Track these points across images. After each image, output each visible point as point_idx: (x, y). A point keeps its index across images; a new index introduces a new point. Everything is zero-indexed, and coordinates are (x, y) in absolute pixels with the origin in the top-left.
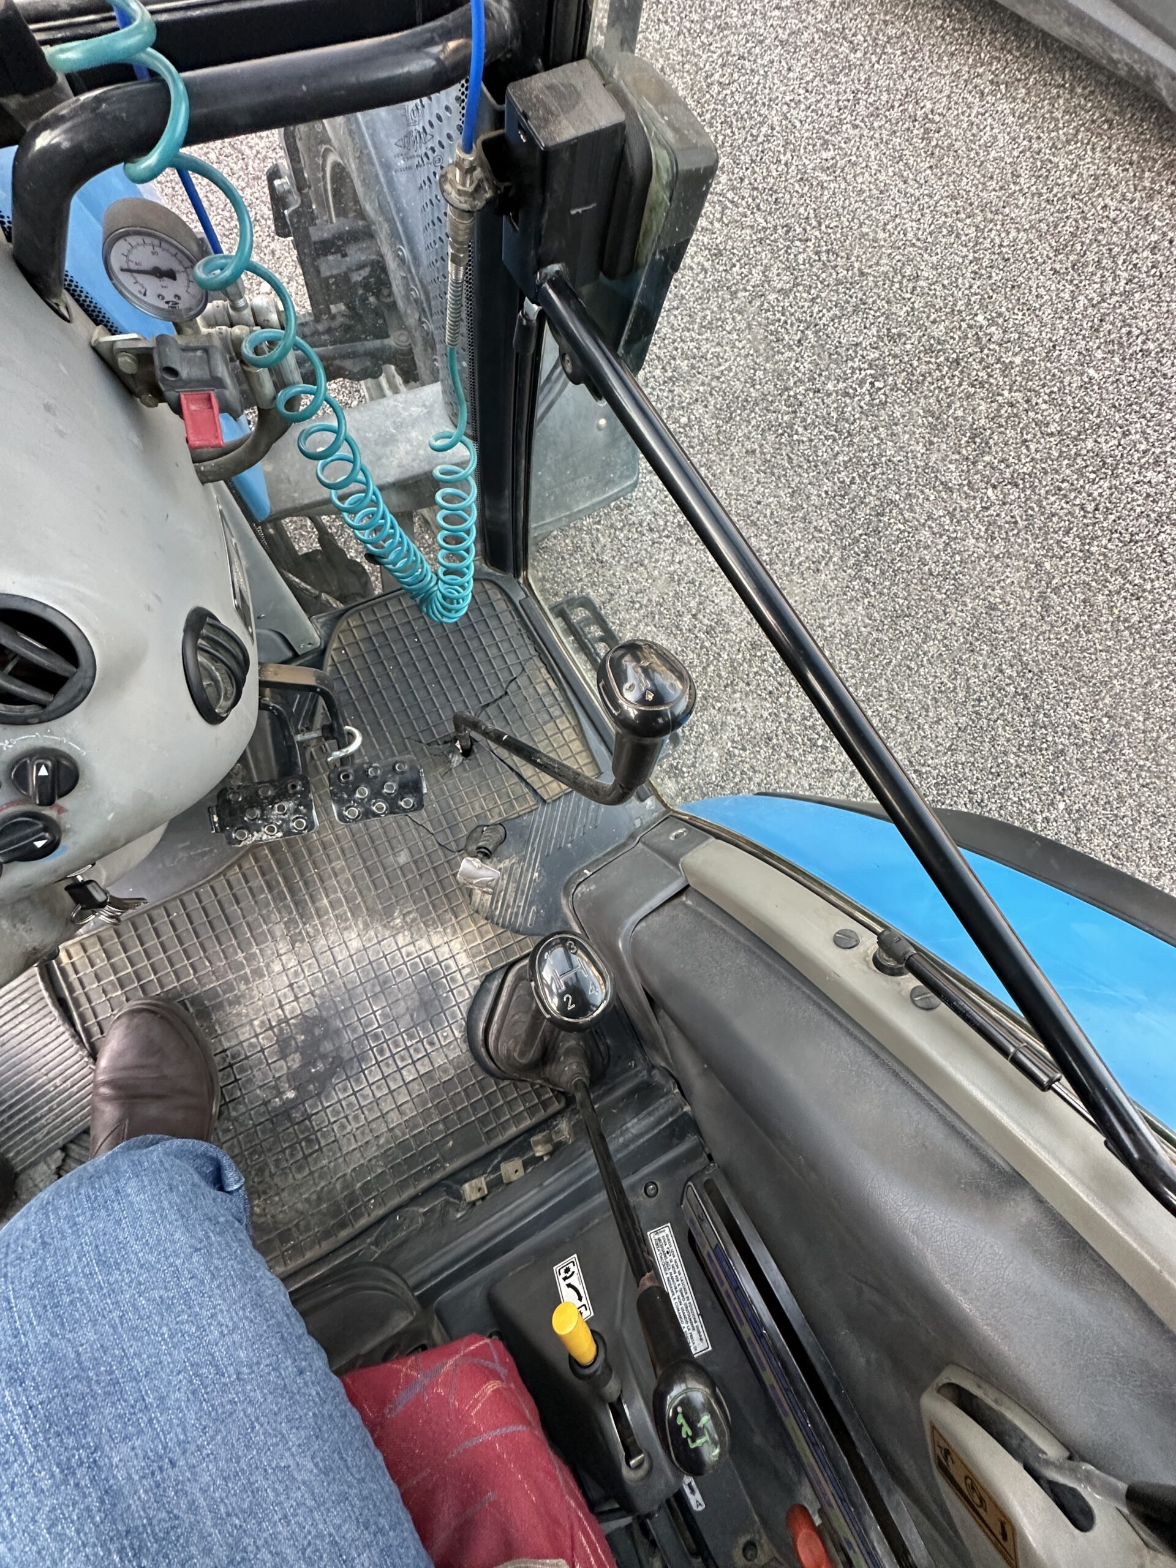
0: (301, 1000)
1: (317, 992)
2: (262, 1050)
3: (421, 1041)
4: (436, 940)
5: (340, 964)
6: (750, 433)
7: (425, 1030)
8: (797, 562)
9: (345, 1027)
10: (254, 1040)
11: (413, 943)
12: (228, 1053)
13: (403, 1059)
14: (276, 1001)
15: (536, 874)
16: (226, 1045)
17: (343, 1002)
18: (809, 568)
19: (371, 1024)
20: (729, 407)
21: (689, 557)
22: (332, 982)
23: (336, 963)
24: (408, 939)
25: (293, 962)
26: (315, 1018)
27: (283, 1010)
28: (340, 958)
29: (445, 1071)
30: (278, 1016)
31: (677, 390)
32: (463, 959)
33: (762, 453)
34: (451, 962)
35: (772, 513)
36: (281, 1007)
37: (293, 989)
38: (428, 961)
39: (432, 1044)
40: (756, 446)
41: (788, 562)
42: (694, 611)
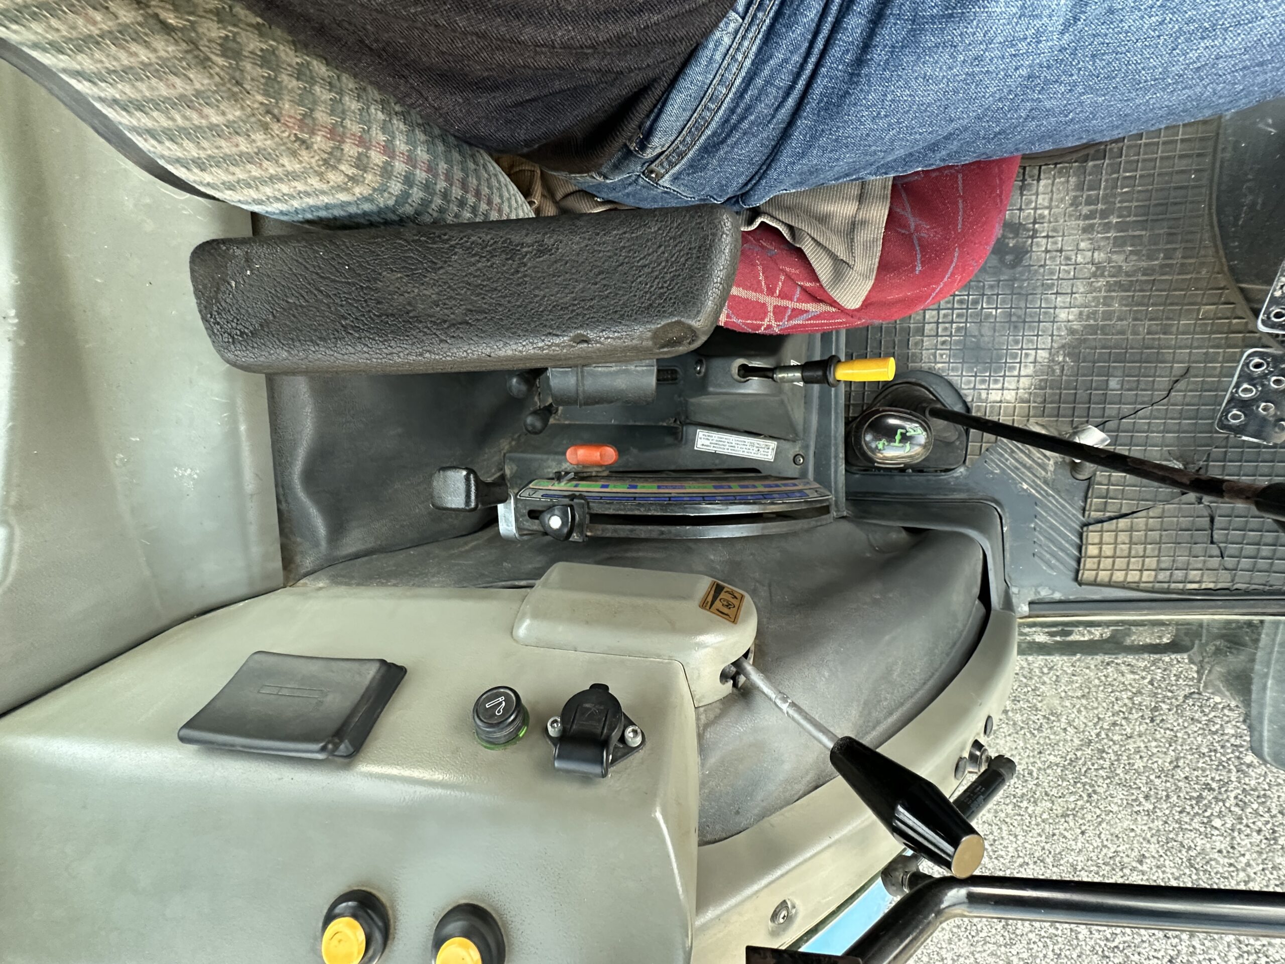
0: (1043, 255)
1: (1042, 270)
2: (1020, 209)
3: (951, 336)
4: (1025, 382)
5: (1054, 296)
6: (1164, 872)
7: (957, 343)
8: (1004, 827)
9: (999, 281)
10: (1033, 205)
11: (1035, 362)
12: (1035, 182)
13: (945, 316)
14: (1055, 234)
15: (1025, 486)
16: (1042, 183)
17: (1020, 287)
18: (992, 833)
19: (988, 303)
20: (1205, 871)
21: (1065, 740)
22: (1043, 285)
23: (1057, 293)
24: (1039, 359)
25: (1080, 259)
26: (1021, 260)
27: (1044, 237)
28: (1059, 299)
29: (916, 344)
30: (1041, 232)
31: (1256, 838)
32: (995, 396)
33: (1133, 869)
34: (999, 386)
35: (1065, 837)
36: (1047, 237)
37: (1057, 251)
38: (1012, 369)
39: (944, 343)
40: (1145, 868)
41: (1007, 820)
42: (1010, 714)
